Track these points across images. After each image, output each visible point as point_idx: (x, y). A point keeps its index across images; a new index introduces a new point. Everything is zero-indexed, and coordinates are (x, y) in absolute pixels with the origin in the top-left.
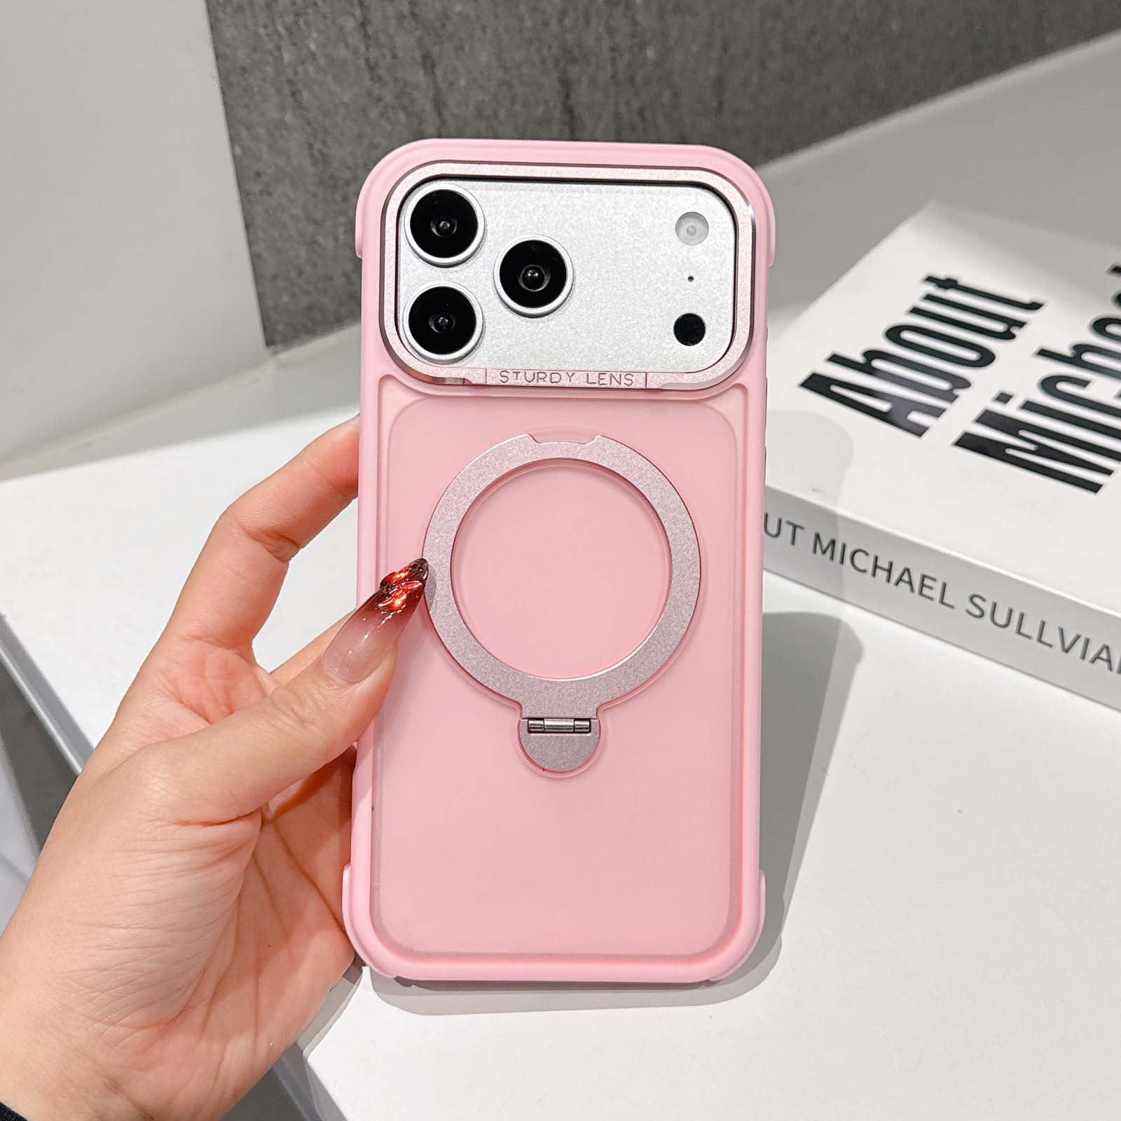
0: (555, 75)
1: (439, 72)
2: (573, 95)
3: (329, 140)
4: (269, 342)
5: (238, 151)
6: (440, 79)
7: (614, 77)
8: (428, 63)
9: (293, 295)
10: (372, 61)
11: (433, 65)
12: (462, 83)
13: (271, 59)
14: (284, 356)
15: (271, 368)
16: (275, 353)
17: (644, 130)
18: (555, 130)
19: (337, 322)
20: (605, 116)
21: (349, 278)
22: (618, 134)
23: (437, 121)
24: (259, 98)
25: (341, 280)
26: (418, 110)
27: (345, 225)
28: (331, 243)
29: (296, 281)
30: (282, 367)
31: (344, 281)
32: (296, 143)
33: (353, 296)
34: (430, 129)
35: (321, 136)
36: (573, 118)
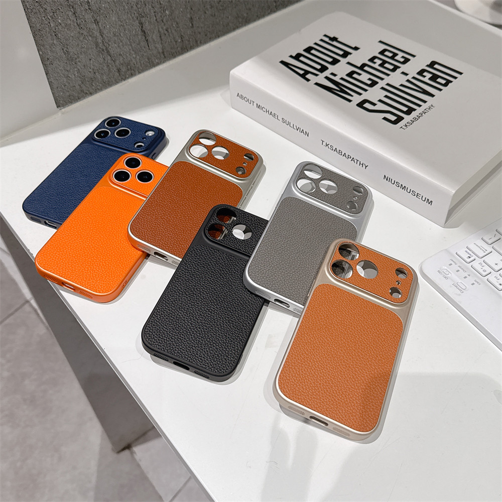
0: (137, 22)
1: (100, 24)
2: (144, 27)
3: (68, 47)
4: (58, 107)
5: (41, 53)
6: (100, 26)
7: (156, 20)
8: (96, 22)
9: (64, 92)
10: (79, 24)
11: (98, 22)
12: (108, 26)
13: (47, 26)
14: (63, 110)
15: (60, 114)
16: (61, 109)
17: (169, 35)
18: (140, 37)
19: (78, 99)
20: (155, 31)
21: (80, 86)
22: (160, 37)
23: (102, 38)
24: (45, 37)
25: (78, 87)
26: (95, 35)
27: (77, 71)
28: (73, 76)
29: (64, 88)
30: (63, 113)
31: (79, 87)
32: (58, 49)
33: (82, 91)
34: (100, 41)
35: (66, 46)
36: (145, 33)
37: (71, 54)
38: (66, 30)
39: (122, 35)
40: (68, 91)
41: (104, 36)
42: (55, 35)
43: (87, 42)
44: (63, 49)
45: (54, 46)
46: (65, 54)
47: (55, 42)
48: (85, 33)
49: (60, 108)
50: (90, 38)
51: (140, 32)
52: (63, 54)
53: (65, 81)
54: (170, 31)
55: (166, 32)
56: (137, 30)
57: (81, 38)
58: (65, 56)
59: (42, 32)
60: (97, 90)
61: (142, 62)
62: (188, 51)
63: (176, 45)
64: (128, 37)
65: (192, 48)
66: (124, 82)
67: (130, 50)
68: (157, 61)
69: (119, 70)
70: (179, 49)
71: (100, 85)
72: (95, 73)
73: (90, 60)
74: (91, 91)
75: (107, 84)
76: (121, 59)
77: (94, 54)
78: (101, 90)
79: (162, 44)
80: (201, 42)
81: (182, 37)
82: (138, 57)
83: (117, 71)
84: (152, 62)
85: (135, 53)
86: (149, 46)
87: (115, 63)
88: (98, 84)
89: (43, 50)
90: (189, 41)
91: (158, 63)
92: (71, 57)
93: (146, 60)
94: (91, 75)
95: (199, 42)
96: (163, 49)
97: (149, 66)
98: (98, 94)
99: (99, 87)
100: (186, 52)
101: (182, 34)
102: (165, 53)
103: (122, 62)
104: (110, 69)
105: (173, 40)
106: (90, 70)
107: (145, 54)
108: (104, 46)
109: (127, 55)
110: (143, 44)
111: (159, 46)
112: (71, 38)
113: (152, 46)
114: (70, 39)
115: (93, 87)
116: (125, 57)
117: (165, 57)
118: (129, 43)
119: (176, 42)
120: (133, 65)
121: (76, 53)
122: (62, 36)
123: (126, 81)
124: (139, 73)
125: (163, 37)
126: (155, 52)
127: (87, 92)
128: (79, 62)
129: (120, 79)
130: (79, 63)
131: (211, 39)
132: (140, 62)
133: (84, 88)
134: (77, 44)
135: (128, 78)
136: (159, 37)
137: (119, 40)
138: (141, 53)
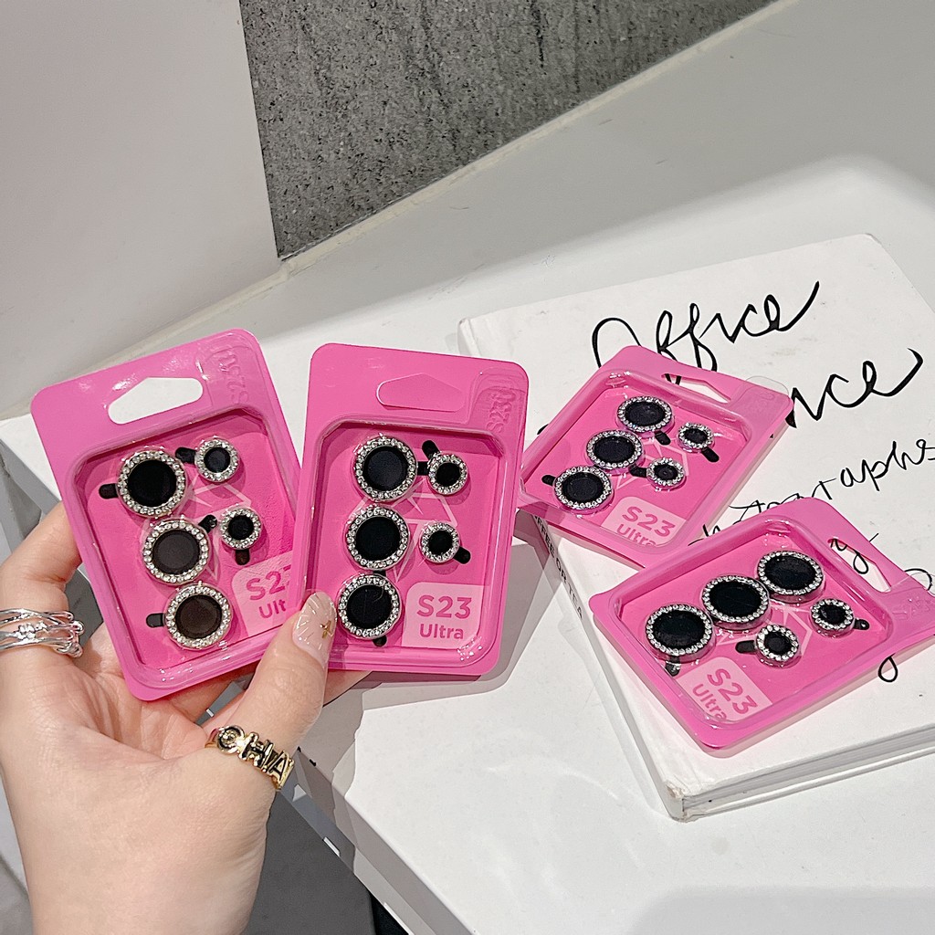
3: (333, 65)
5: (258, 84)
9: (300, 207)
15: (283, 276)
16: (286, 260)
17: (599, 21)
18: (524, 30)
19: (338, 226)
20: (565, 11)
21: (347, 185)
22: (577, 28)
23: (424, 37)
24: (274, 35)
25: (339, 189)
26: (408, 27)
27: (344, 140)
28: (333, 156)
29: (302, 193)
30: (291, 274)
31: (342, 189)
32: (304, 72)
33: (350, 202)
34: (418, 45)
35: (326, 62)
36: (538, 18)
37: (338, 84)
38: (334, 10)
39: (478, 26)
40: (312, 204)
41: (432, 28)
42: (303, 28)
43: (383, 48)
44: (317, 73)
45: (294, 62)
46: (321, 87)
47: (298, 50)
48: (384, 21)
49: (283, 257)
50: (394, 37)
51: (527, 17)
52: (315, 86)
53: (309, 170)
54: (602, 11)
55: (592, 13)
56: (521, 8)
57: (371, 38)
58: (318, 93)
59: (267, 21)
60: (389, 198)
61: (518, 105)
62: (639, 69)
63: (613, 50)
64: (494, 29)
65: (651, 60)
66: (462, 170)
67: (493, 69)
68: (556, 103)
69: (455, 134)
70: (618, 62)
71: (399, 180)
72: (391, 144)
73: (385, 103)
74: (374, 199)
75: (419, 178)
76: (466, 99)
77: (397, 85)
78: (400, 196)
79: (577, 49)
80: (675, 43)
81: (631, 27)
82: (510, 92)
83: (450, 135)
84: (544, 104)
85: (505, 78)
86: (542, 59)
87: (447, 113)
88: (393, 177)
89: (263, 76)
90: (647, 38)
91: (558, 107)
92: (333, 98)
93: (530, 99)
94: (379, 151)
95: (671, 41)
96: (576, 66)
97: (534, 116)
98: (390, 208)
99: (394, 188)
100: (634, 73)
101: (633, 19)
102: (581, 78)
103: (465, 109)
104: (431, 132)
105: (606, 38)
106: (379, 138)
107: (529, 82)
108: (428, 59)
109: (483, 85)
110: (530, 51)
111: (568, 56)
112: (344, 38)
113: (550, 60)
114: (339, 40)
115: (380, 189)
116: (475, 93)
117: (578, 91)
118: (493, 51)
119: (614, 41)
120: (494, 117)
121: (351, 85)
122: (321, 29)
123: (468, 167)
124: (507, 140)
125: (581, 30)
126: (555, 75)
127: (363, 204)
128: (356, 110)
129: (453, 159)
130: (354, 116)
131: (704, 32)
132: (513, 107)
133: (356, 191)
134: (356, 55)
135: (475, 157)
136: (571, 30)
137: (469, 41)
138: (522, 78)
